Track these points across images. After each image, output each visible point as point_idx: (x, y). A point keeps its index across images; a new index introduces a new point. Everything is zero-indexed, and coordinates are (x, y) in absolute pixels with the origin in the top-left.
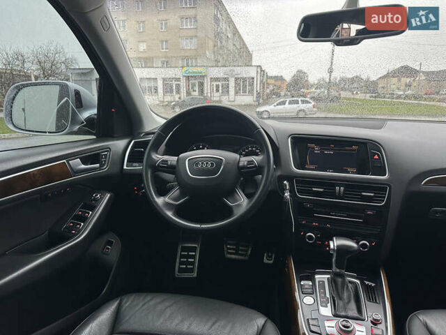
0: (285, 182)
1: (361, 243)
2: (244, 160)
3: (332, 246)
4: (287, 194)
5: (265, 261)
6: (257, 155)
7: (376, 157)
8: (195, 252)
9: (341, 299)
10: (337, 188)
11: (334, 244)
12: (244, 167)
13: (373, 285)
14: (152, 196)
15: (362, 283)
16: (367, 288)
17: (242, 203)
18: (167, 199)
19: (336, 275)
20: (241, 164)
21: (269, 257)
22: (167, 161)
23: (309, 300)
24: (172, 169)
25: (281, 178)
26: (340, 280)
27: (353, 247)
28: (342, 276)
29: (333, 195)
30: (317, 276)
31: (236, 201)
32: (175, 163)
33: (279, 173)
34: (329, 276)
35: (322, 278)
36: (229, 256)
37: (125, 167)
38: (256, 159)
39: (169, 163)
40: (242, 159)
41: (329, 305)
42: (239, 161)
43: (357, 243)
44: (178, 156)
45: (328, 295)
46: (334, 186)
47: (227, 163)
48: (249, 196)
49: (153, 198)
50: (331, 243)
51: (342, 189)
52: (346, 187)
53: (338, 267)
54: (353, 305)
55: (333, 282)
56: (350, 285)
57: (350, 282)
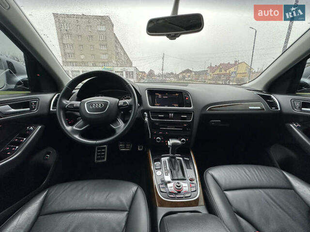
0: (145, 113)
1: (182, 139)
2: (121, 102)
3: (169, 144)
4: (146, 119)
5: (139, 149)
6: (128, 99)
7: (187, 98)
8: (105, 149)
9: (174, 169)
10: (170, 114)
11: (170, 142)
12: (121, 106)
13: (188, 159)
14: (64, 126)
15: (184, 159)
16: (186, 161)
17: (121, 127)
18: (74, 128)
19: (172, 157)
20: (119, 104)
21: (140, 148)
22: (73, 105)
23: (159, 173)
24: (77, 109)
25: (143, 111)
26: (173, 160)
27: (178, 143)
28: (174, 158)
29: (168, 118)
30: (162, 159)
31: (118, 125)
32: (79, 105)
33: (142, 108)
34: (168, 158)
35: (165, 159)
36: (122, 149)
37: (51, 109)
38: (128, 101)
39: (75, 105)
40: (120, 101)
41: (169, 174)
42: (118, 102)
43: (180, 140)
44: (80, 101)
45: (168, 168)
46: (168, 113)
47: (111, 104)
48: (125, 122)
49: (65, 128)
50: (169, 142)
51: (172, 114)
52: (174, 113)
53: (172, 154)
54: (180, 172)
55: (170, 161)
56: (178, 161)
57: (178, 159)
